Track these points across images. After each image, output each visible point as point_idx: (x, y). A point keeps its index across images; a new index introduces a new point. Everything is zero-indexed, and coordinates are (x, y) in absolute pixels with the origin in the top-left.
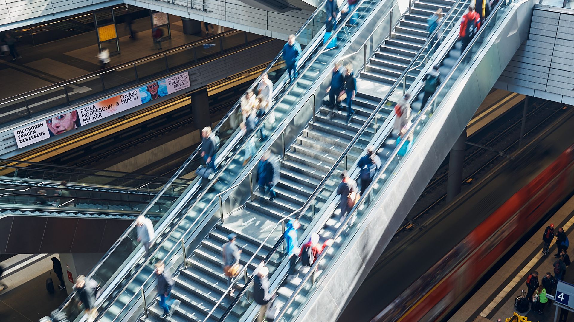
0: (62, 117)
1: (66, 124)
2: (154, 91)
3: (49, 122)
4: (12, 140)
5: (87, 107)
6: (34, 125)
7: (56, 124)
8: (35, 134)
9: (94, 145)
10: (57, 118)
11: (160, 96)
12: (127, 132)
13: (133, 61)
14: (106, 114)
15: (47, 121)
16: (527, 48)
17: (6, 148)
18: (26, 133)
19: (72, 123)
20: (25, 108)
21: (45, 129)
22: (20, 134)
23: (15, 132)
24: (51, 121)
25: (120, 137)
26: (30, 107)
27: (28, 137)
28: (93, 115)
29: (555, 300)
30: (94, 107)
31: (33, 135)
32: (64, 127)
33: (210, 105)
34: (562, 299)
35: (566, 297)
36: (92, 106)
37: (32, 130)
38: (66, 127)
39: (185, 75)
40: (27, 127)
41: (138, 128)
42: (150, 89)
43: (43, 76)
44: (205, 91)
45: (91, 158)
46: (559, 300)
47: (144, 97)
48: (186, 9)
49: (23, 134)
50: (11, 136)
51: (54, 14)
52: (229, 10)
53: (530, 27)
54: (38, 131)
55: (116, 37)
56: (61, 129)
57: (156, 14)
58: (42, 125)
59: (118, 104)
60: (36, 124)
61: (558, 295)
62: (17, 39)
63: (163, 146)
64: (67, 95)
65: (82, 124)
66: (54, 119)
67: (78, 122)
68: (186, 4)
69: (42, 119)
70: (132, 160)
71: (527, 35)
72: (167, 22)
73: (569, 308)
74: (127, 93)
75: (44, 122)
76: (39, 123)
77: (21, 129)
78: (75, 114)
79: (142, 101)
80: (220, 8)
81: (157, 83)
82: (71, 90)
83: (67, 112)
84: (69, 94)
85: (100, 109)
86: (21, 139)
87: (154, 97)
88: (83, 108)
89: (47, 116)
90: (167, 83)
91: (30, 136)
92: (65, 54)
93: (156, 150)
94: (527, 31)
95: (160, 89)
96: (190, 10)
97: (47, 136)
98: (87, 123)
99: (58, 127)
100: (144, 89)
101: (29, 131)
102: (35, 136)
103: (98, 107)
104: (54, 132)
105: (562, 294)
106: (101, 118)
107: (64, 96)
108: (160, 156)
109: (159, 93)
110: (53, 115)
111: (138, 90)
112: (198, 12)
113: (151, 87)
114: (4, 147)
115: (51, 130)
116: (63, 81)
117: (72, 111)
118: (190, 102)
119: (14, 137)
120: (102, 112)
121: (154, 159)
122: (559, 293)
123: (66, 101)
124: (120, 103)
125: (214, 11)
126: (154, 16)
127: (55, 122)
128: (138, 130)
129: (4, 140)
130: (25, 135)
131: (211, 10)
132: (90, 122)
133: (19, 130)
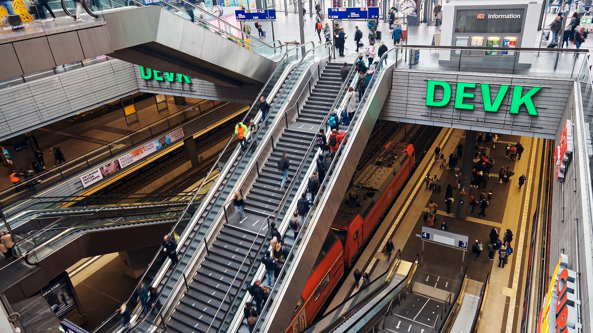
0: (109, 165)
1: (112, 169)
2: (163, 142)
3: (102, 169)
4: (80, 183)
5: (124, 156)
6: (92, 172)
7: (106, 170)
8: (93, 177)
9: (128, 177)
10: (106, 166)
11: (167, 144)
12: (147, 167)
13: (148, 125)
14: (136, 159)
15: (100, 168)
16: (392, 94)
17: (77, 189)
18: (88, 177)
19: (116, 167)
20: (86, 162)
21: (99, 173)
22: (85, 179)
23: (81, 178)
24: (103, 168)
25: (143, 170)
26: (88, 161)
27: (89, 180)
28: (128, 161)
29: (421, 237)
30: (128, 156)
31: (92, 178)
32: (111, 171)
33: (195, 144)
34: (426, 236)
35: (428, 235)
36: (126, 155)
37: (91, 175)
38: (112, 171)
39: (181, 130)
40: (89, 174)
41: (153, 163)
42: (160, 141)
43: (93, 140)
44: (192, 137)
45: (127, 185)
46: (424, 237)
47: (157, 146)
48: (179, 91)
49: (86, 178)
50: (79, 180)
51: (98, 103)
52: (207, 89)
53: (392, 82)
54: (95, 175)
55: (135, 112)
56: (109, 172)
57: (158, 95)
58: (97, 171)
59: (142, 152)
60: (94, 171)
61: (423, 234)
62: (74, 120)
63: (170, 173)
64: (110, 150)
65: (122, 167)
66: (104, 166)
67: (119, 166)
68: (179, 89)
69: (97, 168)
70: (153, 184)
71: (391, 86)
72: (165, 99)
73: (430, 241)
74: (147, 145)
75: (99, 170)
76: (95, 170)
77: (85, 176)
78: (117, 162)
79: (157, 149)
80: (200, 88)
81: (165, 137)
82: (112, 147)
83: (112, 161)
84: (112, 150)
85: (132, 157)
86: (85, 181)
87: (163, 145)
88: (121, 158)
89: (100, 166)
90: (171, 136)
91: (91, 179)
92: (105, 125)
93: (166, 176)
94: (391, 84)
95: (166, 140)
96: (182, 92)
97: (101, 177)
98: (125, 166)
99: (107, 171)
100: (157, 141)
101: (90, 176)
102: (94, 179)
103: (130, 156)
104: (105, 175)
105: (426, 233)
106: (133, 162)
107: (109, 151)
108: (169, 179)
109: (166, 142)
110: (104, 165)
111: (153, 142)
112: (187, 92)
113: (161, 139)
114: (75, 188)
115: (103, 173)
116: (108, 142)
117: (115, 160)
118: (183, 144)
119: (81, 181)
120: (133, 159)
121: (166, 182)
122: (424, 233)
123: (110, 155)
124: (143, 151)
125: (197, 91)
126: (157, 96)
127: (105, 168)
128: (153, 165)
129: (75, 184)
130: (88, 179)
131: (195, 90)
132: (127, 165)
133: (84, 176)
